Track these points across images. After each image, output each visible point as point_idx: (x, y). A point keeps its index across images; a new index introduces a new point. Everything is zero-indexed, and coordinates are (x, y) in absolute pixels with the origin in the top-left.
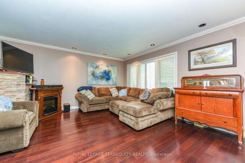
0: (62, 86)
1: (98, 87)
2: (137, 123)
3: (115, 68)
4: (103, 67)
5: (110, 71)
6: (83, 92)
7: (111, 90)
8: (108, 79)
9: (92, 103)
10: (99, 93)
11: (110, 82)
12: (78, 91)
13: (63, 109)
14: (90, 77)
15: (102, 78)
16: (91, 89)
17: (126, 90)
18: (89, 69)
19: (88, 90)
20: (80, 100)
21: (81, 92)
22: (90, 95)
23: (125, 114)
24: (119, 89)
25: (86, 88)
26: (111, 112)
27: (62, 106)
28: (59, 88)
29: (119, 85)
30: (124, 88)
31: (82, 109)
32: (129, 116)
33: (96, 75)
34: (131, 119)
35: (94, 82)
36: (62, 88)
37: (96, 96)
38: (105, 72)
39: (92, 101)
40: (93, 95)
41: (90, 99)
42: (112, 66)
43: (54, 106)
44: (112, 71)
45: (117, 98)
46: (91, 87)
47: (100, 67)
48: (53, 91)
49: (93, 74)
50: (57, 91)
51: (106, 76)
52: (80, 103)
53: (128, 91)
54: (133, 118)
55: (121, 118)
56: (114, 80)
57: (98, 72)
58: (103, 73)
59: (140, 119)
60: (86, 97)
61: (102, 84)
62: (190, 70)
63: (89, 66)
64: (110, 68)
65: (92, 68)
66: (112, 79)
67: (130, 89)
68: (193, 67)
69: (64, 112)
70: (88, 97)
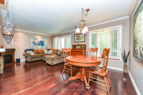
0: (15, 49)
1: (36, 49)
2: (52, 63)
3: (47, 40)
4: (39, 39)
5: (43, 41)
6: (28, 52)
7: (44, 50)
8: (43, 45)
9: (33, 57)
10: (37, 52)
11: (44, 47)
12: (25, 51)
13: (15, 61)
14: (32, 44)
15: (39, 44)
16: (32, 50)
17: (52, 50)
18: (31, 40)
19: (31, 51)
20: (26, 56)
21: (27, 52)
22: (32, 53)
23: (48, 60)
24: (48, 50)
25: (29, 50)
26: (43, 61)
27: (15, 59)
28: (13, 51)
29: (49, 48)
30: (51, 49)
31: (27, 60)
32: (49, 60)
33: (36, 43)
34: (50, 62)
35: (34, 47)
36: (15, 50)
37: (35, 54)
38: (41, 42)
39: (33, 56)
40: (33, 53)
41: (32, 55)
42: (45, 38)
43: (10, 60)
44: (45, 41)
45: (47, 54)
46: (33, 49)
47: (38, 39)
48: (10, 52)
49: (34, 43)
50: (12, 52)
51: (42, 43)
52: (26, 57)
53: (53, 51)
54: (51, 61)
55: (47, 62)
56: (46, 45)
57: (37, 42)
58: (39, 42)
59: (53, 61)
60: (30, 54)
61: (39, 48)
62: (75, 42)
63: (31, 39)
64: (44, 40)
65: (33, 40)
66: (45, 45)
67: (54, 50)
68: (76, 41)
69: (16, 62)
70: (31, 54)
